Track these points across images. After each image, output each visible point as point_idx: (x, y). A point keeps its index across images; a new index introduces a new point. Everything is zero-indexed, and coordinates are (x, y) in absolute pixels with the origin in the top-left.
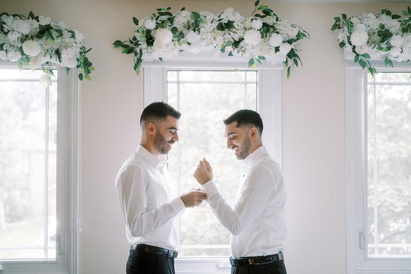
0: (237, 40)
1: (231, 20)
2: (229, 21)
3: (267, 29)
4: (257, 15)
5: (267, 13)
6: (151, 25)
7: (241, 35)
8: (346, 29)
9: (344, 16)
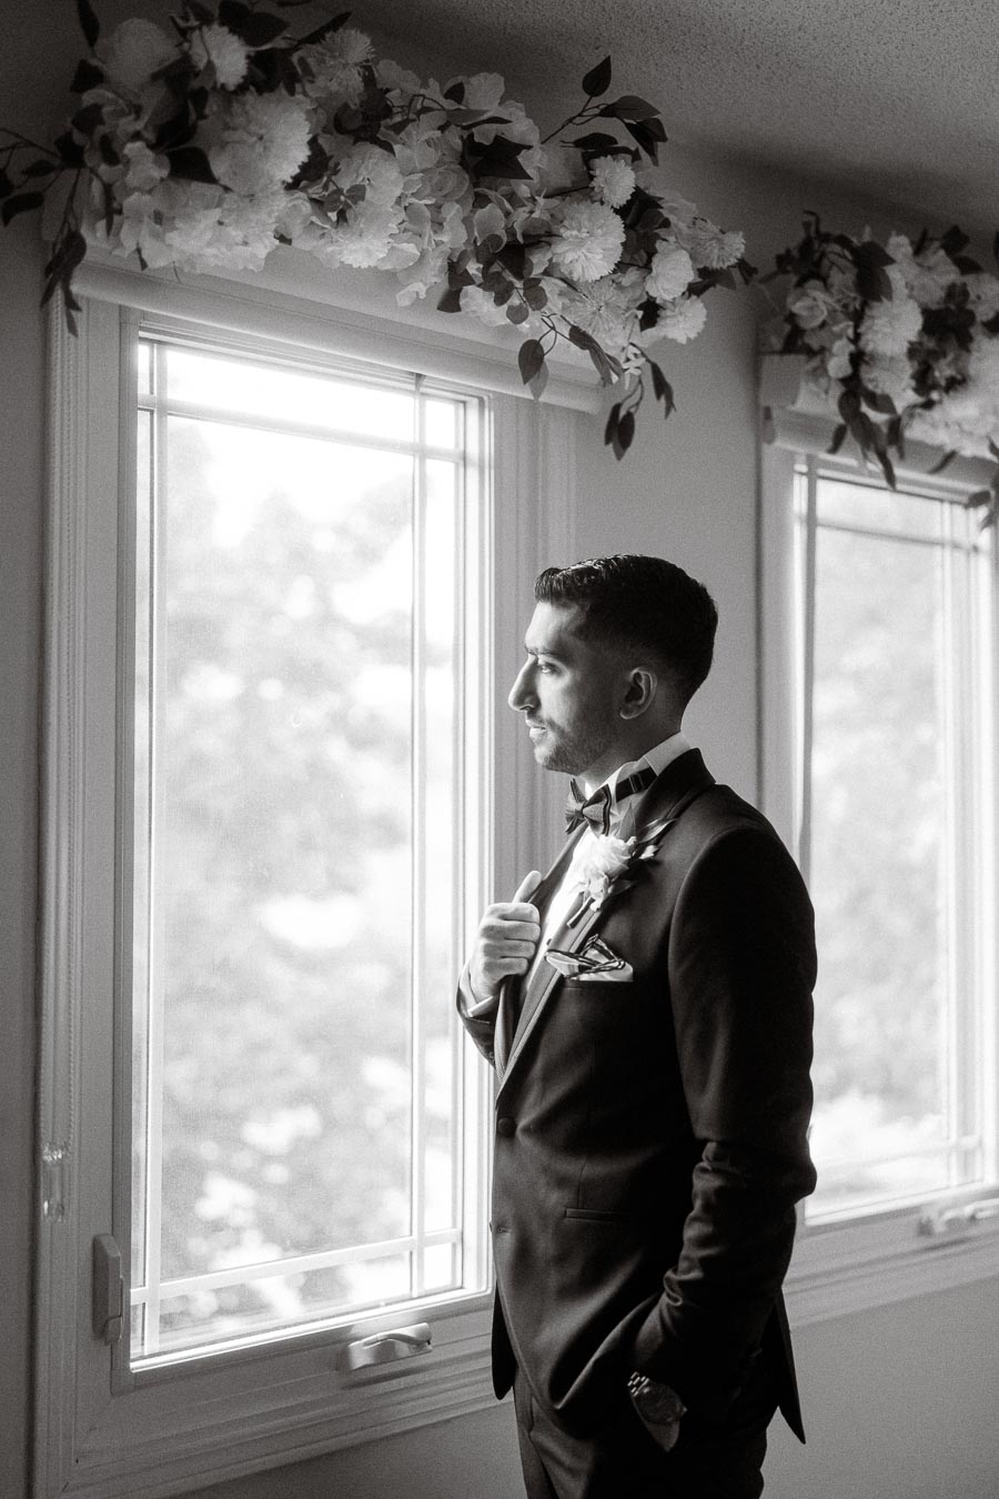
0: (520, 238)
3: (641, 214)
4: (605, 145)
5: (646, 136)
7: (548, 217)
8: (842, 276)
9: (818, 221)
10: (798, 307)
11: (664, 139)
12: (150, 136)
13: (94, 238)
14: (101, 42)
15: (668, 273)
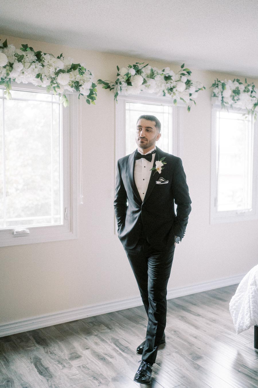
0: (172, 87)
1: (171, 75)
2: (169, 76)
3: (188, 83)
4: (183, 74)
5: (189, 73)
6: (133, 72)
7: (175, 84)
8: (220, 87)
9: (218, 79)
10: (214, 91)
11: (191, 73)
12: (125, 81)
13: (119, 92)
14: (120, 70)
15: (192, 90)
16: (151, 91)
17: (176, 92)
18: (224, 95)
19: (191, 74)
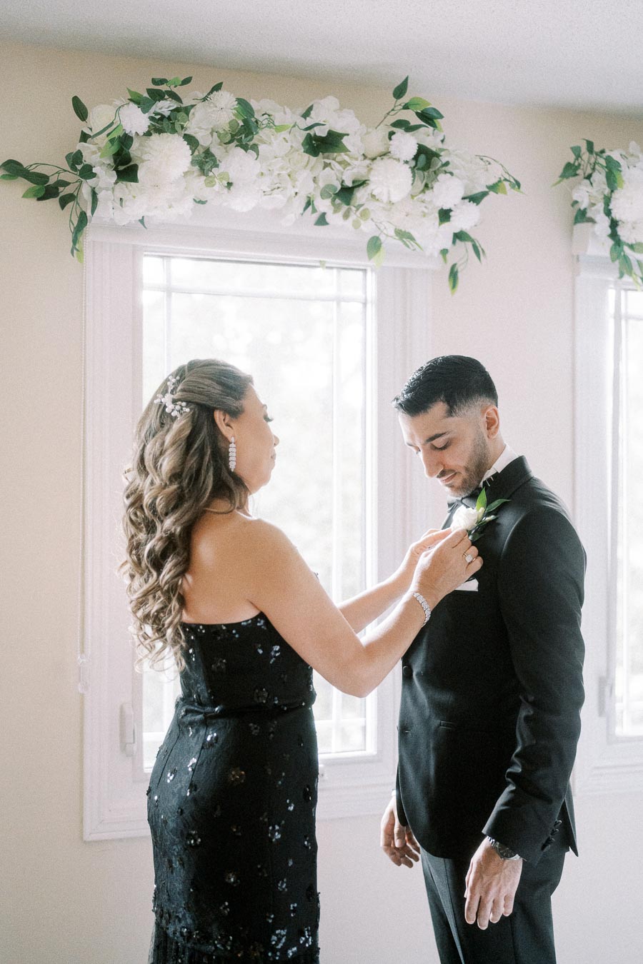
0: (350, 184)
1: (338, 129)
2: (331, 133)
3: (426, 161)
4: (403, 125)
5: (428, 118)
6: (136, 121)
7: (363, 171)
8: (600, 177)
9: (590, 146)
10: (578, 196)
11: (442, 117)
12: (108, 162)
13: (89, 213)
14: (88, 119)
15: (448, 191)
16: (242, 203)
17: (371, 206)
18: (616, 214)
19: (439, 122)
